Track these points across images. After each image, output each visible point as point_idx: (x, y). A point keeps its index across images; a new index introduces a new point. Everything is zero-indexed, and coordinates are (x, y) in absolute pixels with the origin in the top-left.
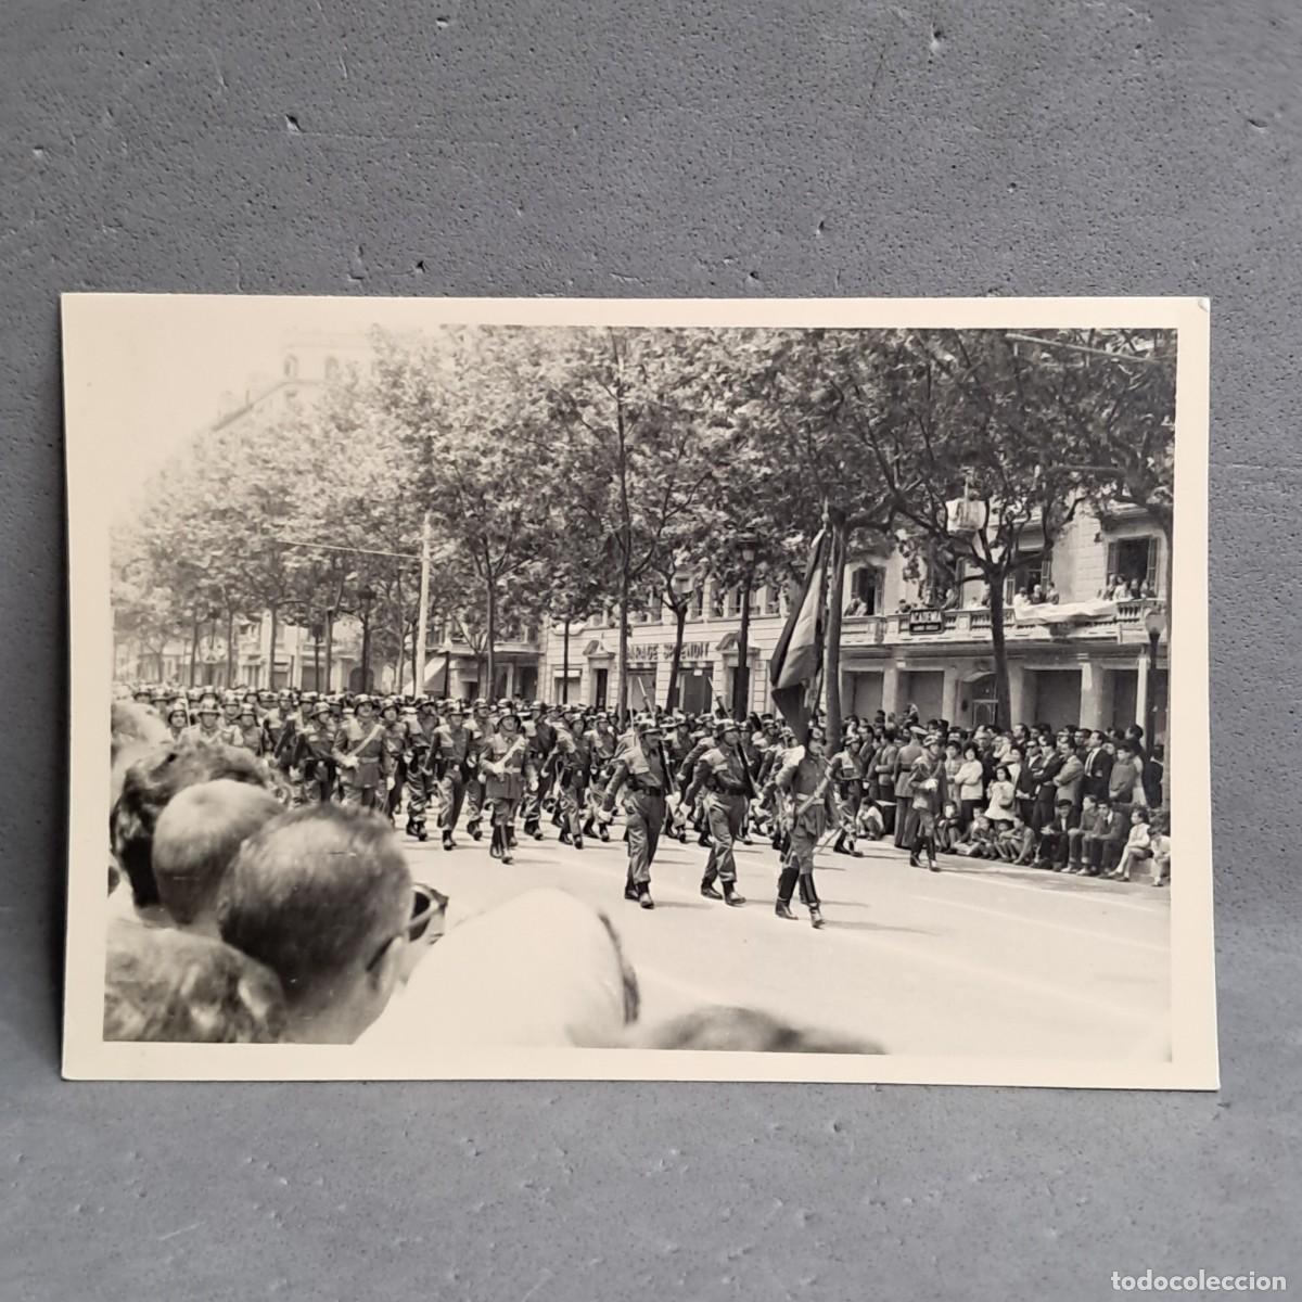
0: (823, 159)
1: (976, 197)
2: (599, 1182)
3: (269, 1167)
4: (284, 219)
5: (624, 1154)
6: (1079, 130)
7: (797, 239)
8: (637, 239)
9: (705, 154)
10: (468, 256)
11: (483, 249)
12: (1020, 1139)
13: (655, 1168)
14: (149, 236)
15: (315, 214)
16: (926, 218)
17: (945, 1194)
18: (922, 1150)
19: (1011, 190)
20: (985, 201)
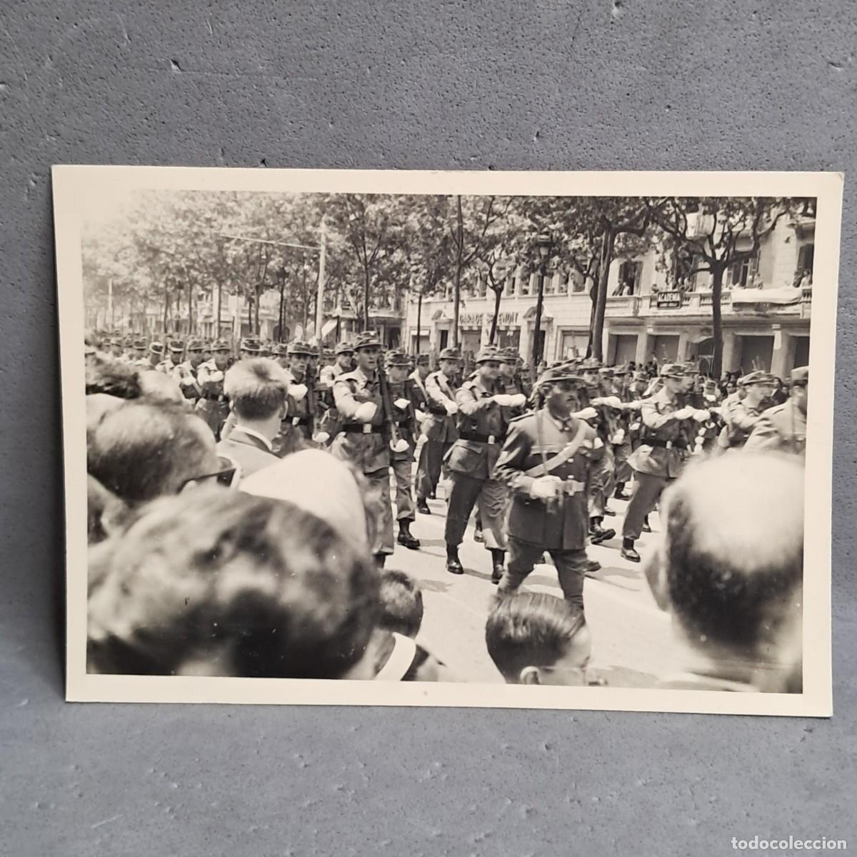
0: (538, 89)
1: (643, 115)
2: (387, 786)
3: (166, 775)
4: (170, 131)
5: (405, 767)
6: (714, 69)
7: (521, 143)
8: (411, 144)
9: (458, 86)
10: (295, 155)
11: (306, 151)
12: (671, 755)
13: (425, 777)
14: (78, 142)
15: (191, 126)
16: (609, 130)
17: (620, 795)
18: (605, 763)
19: (667, 110)
20: (649, 118)
